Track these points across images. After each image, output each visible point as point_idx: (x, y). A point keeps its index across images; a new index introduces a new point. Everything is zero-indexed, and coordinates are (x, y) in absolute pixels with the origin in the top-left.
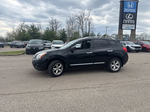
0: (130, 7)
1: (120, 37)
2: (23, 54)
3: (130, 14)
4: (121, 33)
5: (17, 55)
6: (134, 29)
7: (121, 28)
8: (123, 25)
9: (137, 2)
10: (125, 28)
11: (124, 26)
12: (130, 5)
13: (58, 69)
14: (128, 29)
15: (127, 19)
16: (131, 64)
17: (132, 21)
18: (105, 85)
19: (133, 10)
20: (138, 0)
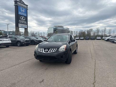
0: (23, 11)
1: (17, 33)
3: (23, 17)
4: (18, 30)
9: (27, 10)
10: (20, 27)
11: (20, 25)
12: (23, 10)
14: (23, 27)
15: (21, 20)
17: (25, 22)
19: (25, 14)
20: (27, 8)
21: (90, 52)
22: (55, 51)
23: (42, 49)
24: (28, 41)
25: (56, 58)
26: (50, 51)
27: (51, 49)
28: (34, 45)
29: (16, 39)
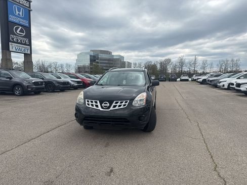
0: (19, 14)
3: (20, 28)
6: (29, 52)
7: (6, 48)
8: (10, 43)
12: (19, 11)
17: (25, 39)
19: (25, 21)
20: (30, 7)
21: (180, 106)
22: (124, 105)
23: (96, 102)
24: (40, 83)
25: (128, 122)
26: (115, 106)
27: (117, 103)
28: (53, 93)
29: (11, 78)
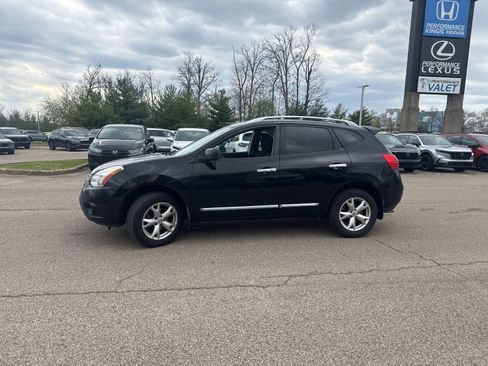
0: (447, 17)
2: (80, 169)
3: (446, 43)
4: (413, 105)
5: (60, 173)
6: (457, 91)
7: (412, 89)
8: (420, 78)
9: (473, 2)
11: (424, 83)
12: (447, 9)
13: (160, 221)
14: (436, 91)
16: (423, 210)
17: (453, 65)
18: (303, 279)
19: (458, 27)
